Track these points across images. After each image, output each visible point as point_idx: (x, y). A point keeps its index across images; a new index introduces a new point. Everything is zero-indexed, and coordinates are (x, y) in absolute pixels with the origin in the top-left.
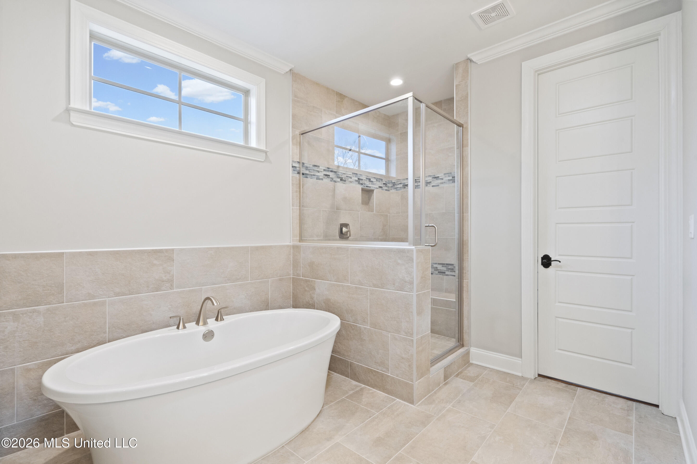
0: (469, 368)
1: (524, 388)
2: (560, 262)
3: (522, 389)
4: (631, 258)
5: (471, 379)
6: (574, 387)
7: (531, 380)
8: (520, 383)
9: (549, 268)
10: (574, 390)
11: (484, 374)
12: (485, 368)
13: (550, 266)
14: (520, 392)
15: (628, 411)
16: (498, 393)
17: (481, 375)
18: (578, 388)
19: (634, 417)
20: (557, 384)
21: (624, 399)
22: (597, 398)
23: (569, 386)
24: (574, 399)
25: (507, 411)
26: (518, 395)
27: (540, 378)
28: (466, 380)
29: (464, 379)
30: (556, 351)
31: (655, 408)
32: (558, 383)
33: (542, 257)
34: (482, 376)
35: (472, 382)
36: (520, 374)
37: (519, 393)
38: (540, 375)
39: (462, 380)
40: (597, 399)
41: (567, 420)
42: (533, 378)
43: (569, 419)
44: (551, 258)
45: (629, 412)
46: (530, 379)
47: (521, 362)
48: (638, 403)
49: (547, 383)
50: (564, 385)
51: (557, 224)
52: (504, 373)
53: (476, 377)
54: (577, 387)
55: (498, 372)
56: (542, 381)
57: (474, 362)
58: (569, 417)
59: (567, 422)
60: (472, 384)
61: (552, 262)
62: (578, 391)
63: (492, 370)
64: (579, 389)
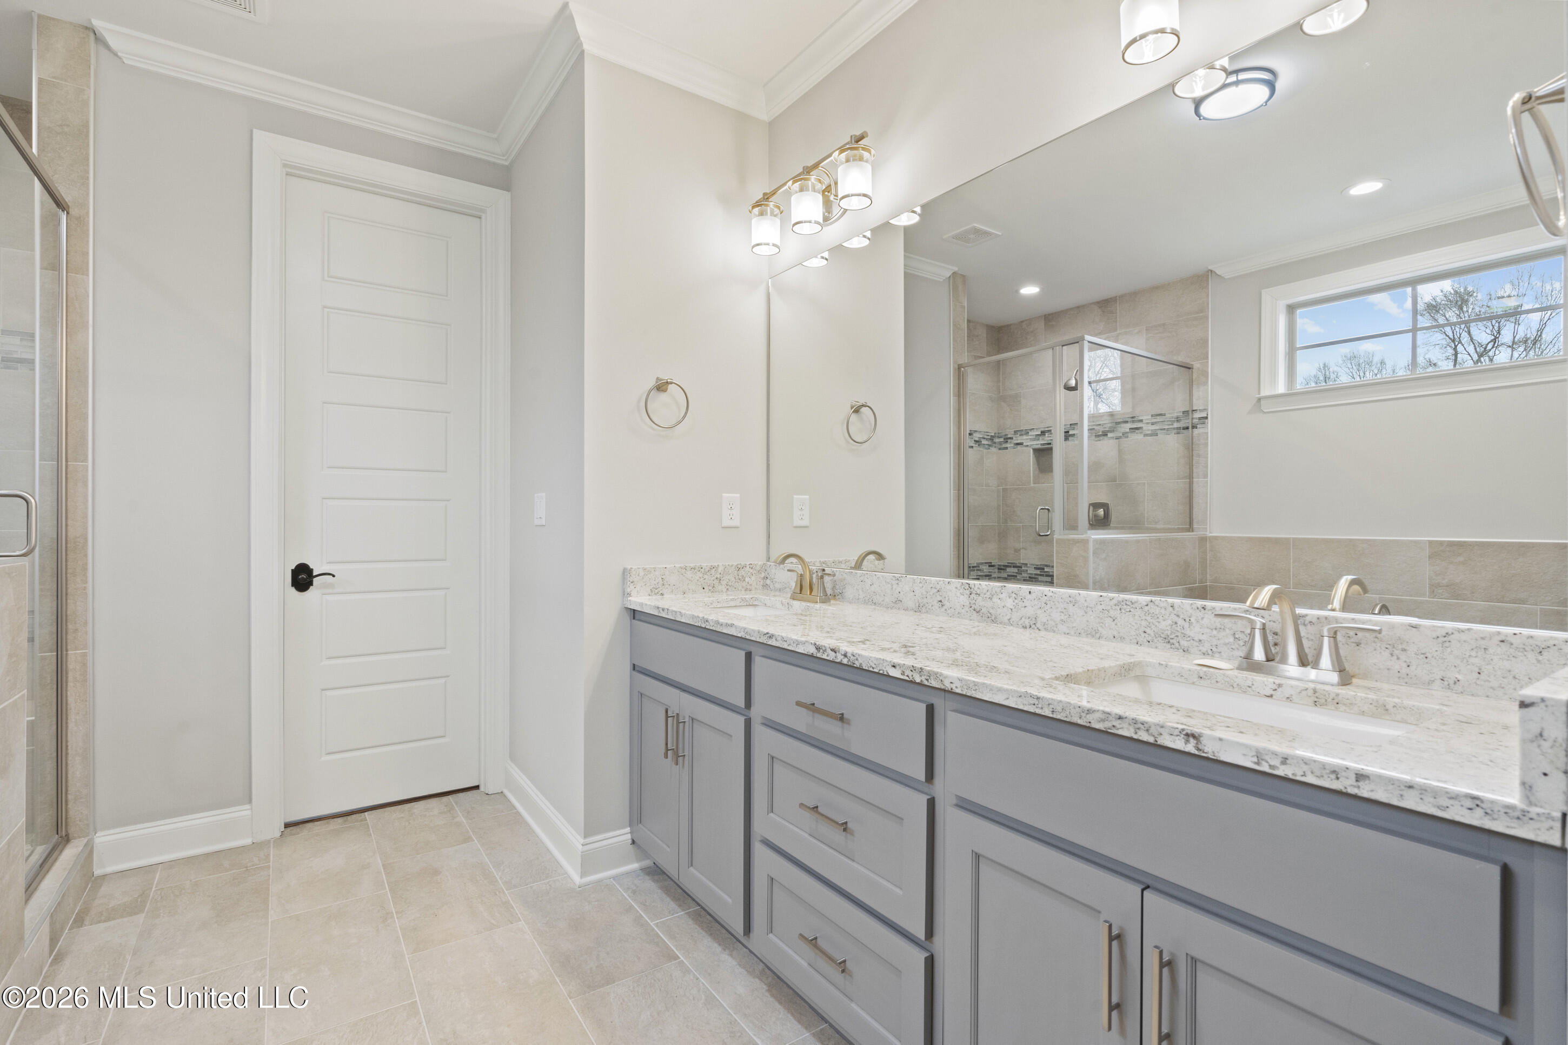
0: (104, 890)
1: (271, 862)
2: (334, 576)
3: (269, 866)
4: (445, 560)
5: (133, 909)
6: (357, 815)
7: (274, 842)
8: (258, 857)
9: (309, 590)
10: (362, 821)
11: (157, 884)
12: (150, 869)
13: (311, 587)
14: (271, 873)
15: (450, 811)
16: (224, 900)
17: (152, 888)
18: (365, 815)
19: (461, 815)
20: (327, 825)
21: (436, 799)
22: (402, 815)
23: (349, 818)
24: (371, 835)
25: (270, 920)
26: (271, 881)
27: (289, 830)
28: (114, 919)
29: (108, 919)
30: (323, 759)
31: (475, 792)
32: (328, 823)
33: (293, 568)
34: (153, 890)
35: (136, 914)
36: (248, 841)
37: (269, 876)
38: (287, 825)
39: (102, 926)
40: (402, 817)
41: (382, 870)
42: (278, 834)
43: (384, 869)
44: (312, 569)
45: (452, 812)
46: (272, 842)
47: (248, 812)
48: (454, 796)
49: (309, 832)
50: (340, 820)
51: (324, 500)
52: (207, 855)
53: (139, 900)
54: (363, 814)
55: (189, 861)
56: (298, 834)
57: (109, 869)
58: (383, 865)
59: (385, 874)
60: (140, 918)
61: (314, 579)
62: (367, 818)
63: (172, 864)
64: (368, 815)
